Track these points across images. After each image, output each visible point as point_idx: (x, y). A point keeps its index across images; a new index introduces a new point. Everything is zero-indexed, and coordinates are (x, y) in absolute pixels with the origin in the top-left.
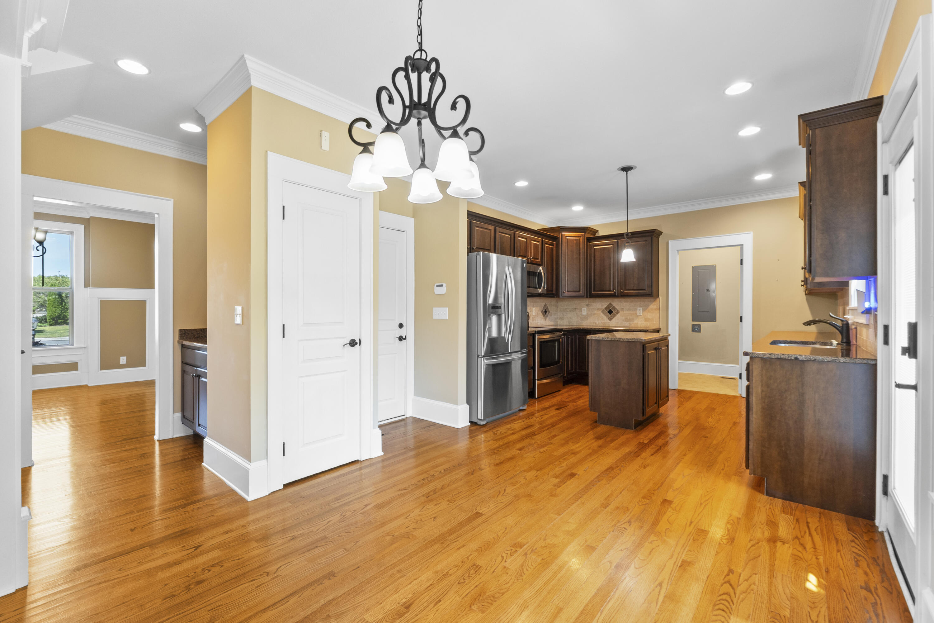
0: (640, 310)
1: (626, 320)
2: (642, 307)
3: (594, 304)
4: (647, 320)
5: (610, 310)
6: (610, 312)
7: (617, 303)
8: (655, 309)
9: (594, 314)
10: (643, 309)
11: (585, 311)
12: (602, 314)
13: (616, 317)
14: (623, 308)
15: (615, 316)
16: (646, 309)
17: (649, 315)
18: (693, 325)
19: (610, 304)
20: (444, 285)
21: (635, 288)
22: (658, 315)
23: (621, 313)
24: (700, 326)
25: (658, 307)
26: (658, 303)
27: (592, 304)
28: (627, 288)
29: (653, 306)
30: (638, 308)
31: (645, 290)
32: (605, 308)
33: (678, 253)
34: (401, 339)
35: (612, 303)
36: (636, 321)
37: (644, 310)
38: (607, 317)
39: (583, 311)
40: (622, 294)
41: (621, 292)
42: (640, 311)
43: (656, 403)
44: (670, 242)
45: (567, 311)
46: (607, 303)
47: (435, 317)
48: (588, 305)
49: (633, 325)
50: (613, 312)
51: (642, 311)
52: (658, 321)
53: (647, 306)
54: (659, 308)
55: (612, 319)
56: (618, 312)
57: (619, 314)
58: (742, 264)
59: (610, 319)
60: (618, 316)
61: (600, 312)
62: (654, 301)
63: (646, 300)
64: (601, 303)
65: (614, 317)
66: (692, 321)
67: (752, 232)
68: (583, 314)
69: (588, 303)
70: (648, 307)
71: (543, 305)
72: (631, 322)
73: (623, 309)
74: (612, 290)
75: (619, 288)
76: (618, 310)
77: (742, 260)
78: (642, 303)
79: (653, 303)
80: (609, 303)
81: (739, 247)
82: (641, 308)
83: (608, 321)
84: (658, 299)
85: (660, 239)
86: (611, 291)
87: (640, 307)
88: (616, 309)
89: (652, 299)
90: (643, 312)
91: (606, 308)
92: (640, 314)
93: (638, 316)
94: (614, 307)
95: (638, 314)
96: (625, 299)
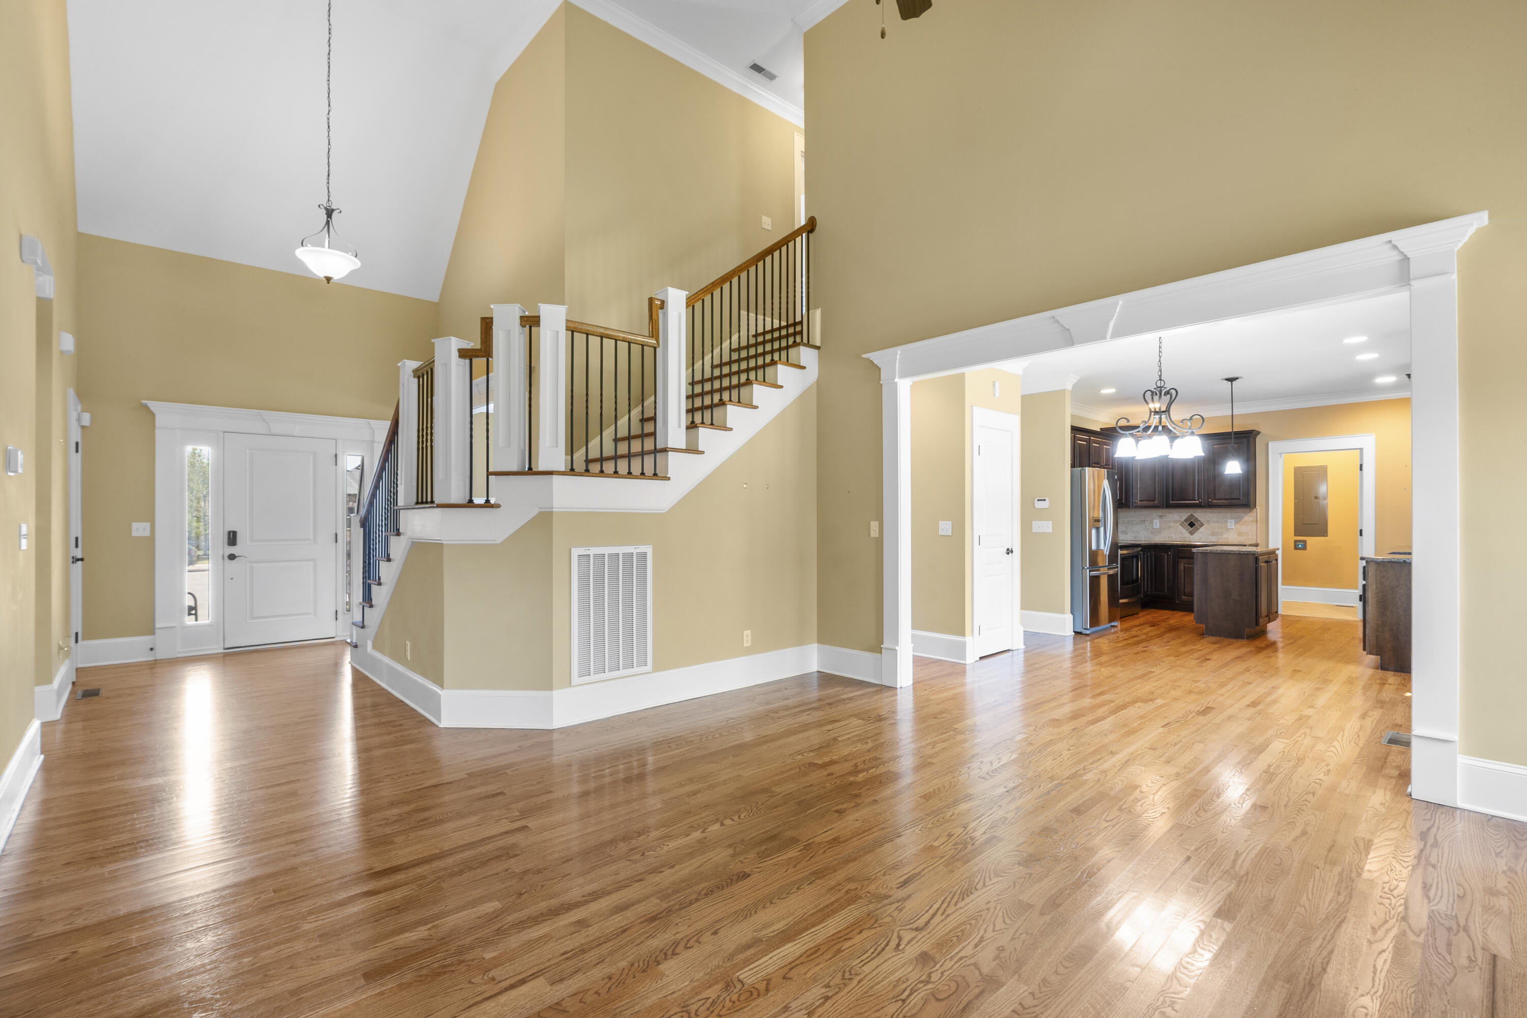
0: (1231, 522)
1: (1213, 534)
2: (1233, 519)
3: (1169, 515)
4: (1240, 534)
5: (1192, 522)
6: (1192, 525)
7: (1200, 514)
8: (1251, 521)
9: (1170, 527)
10: (1235, 522)
11: (1157, 523)
12: (1180, 527)
14: (1209, 520)
15: (1199, 529)
16: (1239, 521)
17: (1243, 528)
18: (1296, 541)
19: (1192, 515)
20: (1047, 499)
21: (1227, 497)
22: (1255, 528)
23: (1206, 525)
24: (1305, 542)
25: (1256, 519)
26: (1255, 514)
27: (1168, 515)
28: (1217, 497)
29: (1249, 517)
30: (1229, 521)
31: (1240, 499)
32: (1185, 520)
33: (1281, 457)
35: (1194, 514)
36: (1226, 536)
38: (1187, 531)
39: (1154, 524)
40: (1210, 504)
41: (1208, 501)
42: (1231, 524)
43: (1267, 616)
44: (1270, 444)
45: (1133, 524)
46: (1186, 515)
47: (1034, 531)
48: (1161, 517)
49: (1221, 541)
50: (1195, 525)
51: (1233, 523)
52: (1256, 533)
53: (1242, 518)
55: (1194, 533)
56: (1202, 525)
57: (1203, 527)
58: (1361, 469)
59: (1192, 533)
60: (1202, 529)
61: (1178, 524)
62: (1250, 512)
63: (1239, 512)
64: (1180, 514)
65: (1196, 531)
66: (1295, 536)
67: (1374, 434)
68: (1154, 527)
69: (1161, 514)
72: (1220, 537)
73: (1208, 522)
74: (1196, 499)
75: (1206, 497)
76: (1201, 523)
77: (1361, 466)
78: (1234, 515)
79: (1249, 514)
80: (1189, 514)
81: (1359, 451)
82: (1233, 521)
83: (1189, 535)
84: (1255, 510)
85: (1257, 439)
86: (1194, 500)
87: (1231, 518)
88: (1200, 521)
89: (1247, 510)
90: (1235, 524)
91: (1186, 520)
92: (1231, 527)
93: (1228, 530)
94: (1196, 518)
95: (1229, 527)
96: (1211, 510)
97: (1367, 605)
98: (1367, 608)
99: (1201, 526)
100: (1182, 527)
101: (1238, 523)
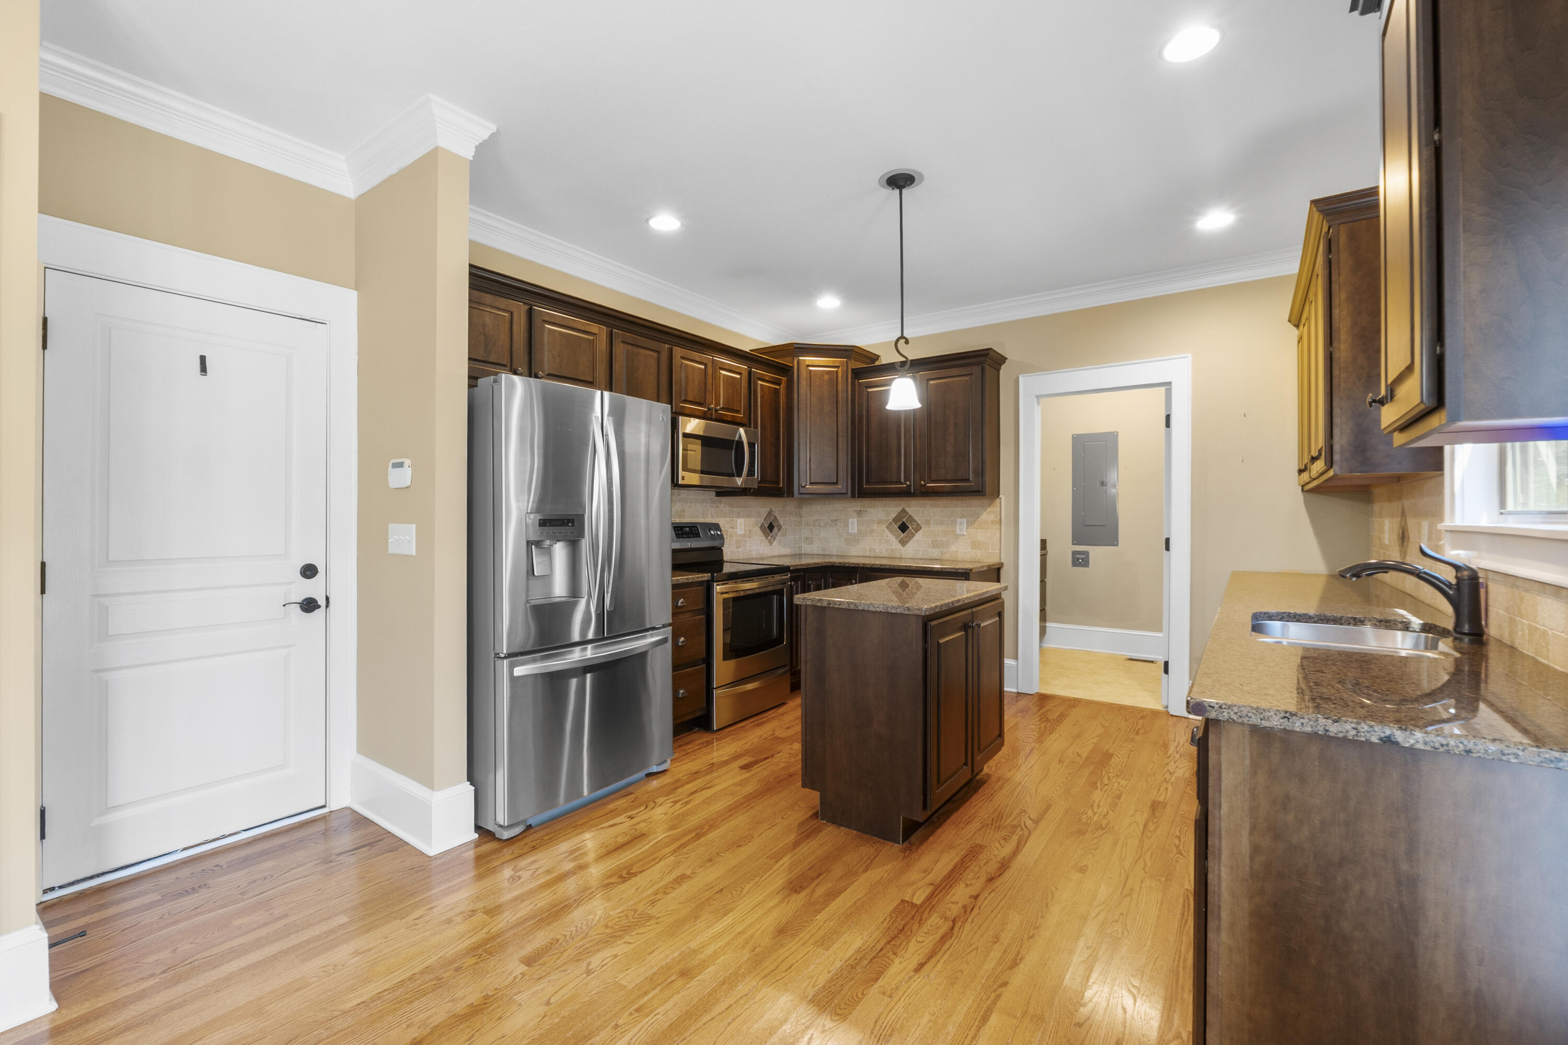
0: (961, 524)
1: (935, 544)
2: (965, 517)
3: (871, 510)
4: (975, 545)
5: (903, 523)
6: (903, 528)
7: (917, 509)
8: (992, 522)
9: (872, 531)
10: (968, 522)
11: (853, 525)
12: (887, 531)
13: (914, 538)
14: (928, 518)
15: (913, 535)
16: (975, 521)
17: (980, 535)
18: (1075, 553)
19: (904, 511)
20: (407, 462)
21: (949, 477)
22: (998, 535)
23: (924, 529)
24: (1086, 553)
25: (999, 518)
26: (998, 509)
27: (869, 510)
28: (934, 477)
29: (988, 515)
30: (959, 520)
31: (968, 480)
32: (893, 520)
33: (1038, 403)
34: (309, 605)
35: (907, 509)
36: (953, 548)
37: (970, 524)
38: (897, 538)
39: (850, 525)
40: (923, 490)
41: (921, 485)
42: (961, 528)
43: (966, 764)
44: (1021, 379)
45: (820, 526)
46: (896, 509)
47: (392, 550)
48: (859, 513)
49: (947, 556)
50: (909, 528)
51: (965, 526)
52: (999, 548)
53: (978, 516)
54: (1000, 520)
55: (907, 542)
56: (918, 528)
57: (920, 532)
58: (1168, 424)
59: (903, 543)
60: (919, 536)
61: (884, 527)
62: (990, 505)
63: (975, 502)
64: (886, 509)
65: (910, 539)
66: (1073, 544)
67: (1190, 355)
68: (850, 531)
69: (859, 509)
70: (978, 517)
71: (764, 511)
72: (945, 550)
73: (928, 522)
74: (902, 480)
75: (918, 477)
76: (918, 524)
77: (1168, 418)
78: (966, 509)
79: (989, 509)
80: (900, 509)
81: (1163, 389)
82: (965, 521)
83: (899, 548)
84: (998, 500)
85: (1001, 371)
86: (901, 483)
87: (963, 516)
88: (915, 521)
89: (985, 501)
90: (967, 528)
91: (895, 520)
92: (962, 533)
93: (957, 537)
94: (910, 516)
95: (958, 532)
96: (932, 502)
97: (1211, 925)
98: (1211, 935)
99: (917, 531)
100: (890, 531)
101: (972, 524)
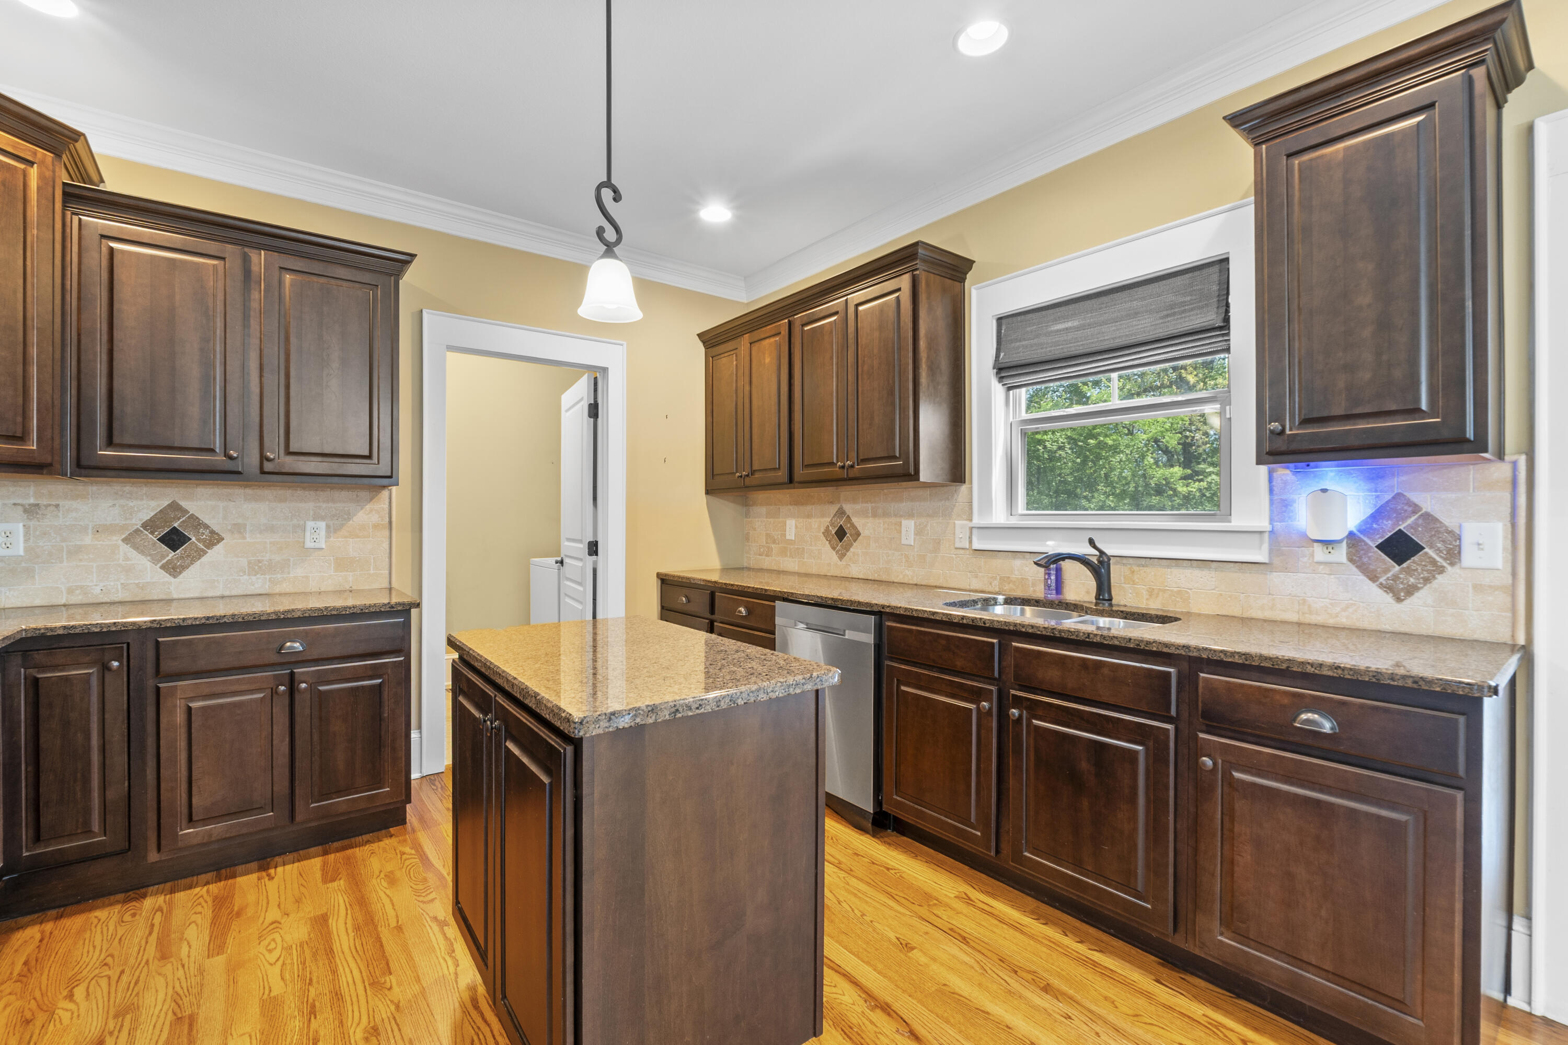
0: (315, 530)
1: (256, 568)
2: (323, 518)
3: (74, 504)
4: (342, 564)
5: (174, 529)
6: (174, 540)
8: (376, 526)
9: (77, 551)
10: (328, 527)
11: (13, 537)
12: (125, 548)
13: (204, 559)
14: (240, 521)
15: (201, 553)
16: (342, 524)
17: (351, 547)
19: (175, 505)
22: (386, 545)
23: (228, 540)
25: (387, 519)
26: (386, 506)
27: (65, 504)
29: (366, 515)
30: (310, 524)
32: (145, 525)
35: (184, 504)
36: (297, 572)
37: (331, 531)
38: (155, 561)
39: (3, 539)
42: (316, 535)
44: (428, 318)
46: (153, 504)
48: (31, 511)
49: (286, 587)
50: (186, 539)
51: (323, 533)
52: (387, 566)
53: (349, 516)
54: (390, 522)
55: (184, 568)
56: (217, 540)
57: (219, 548)
59: (173, 570)
60: (214, 554)
61: (117, 539)
62: (371, 499)
63: (341, 494)
64: (122, 502)
65: (193, 562)
67: (625, 343)
68: (3, 551)
69: (32, 501)
70: (349, 519)
72: (279, 576)
73: (239, 528)
76: (213, 532)
78: (324, 505)
79: (368, 507)
80: (163, 503)
82: (322, 525)
83: (165, 577)
84: (385, 493)
87: (317, 518)
88: (207, 527)
89: (367, 493)
90: (328, 536)
91: (150, 525)
92: (317, 545)
93: (305, 553)
94: (192, 517)
95: (309, 544)
96: (249, 491)
99: (211, 544)
100: (136, 547)
101: (336, 531)
